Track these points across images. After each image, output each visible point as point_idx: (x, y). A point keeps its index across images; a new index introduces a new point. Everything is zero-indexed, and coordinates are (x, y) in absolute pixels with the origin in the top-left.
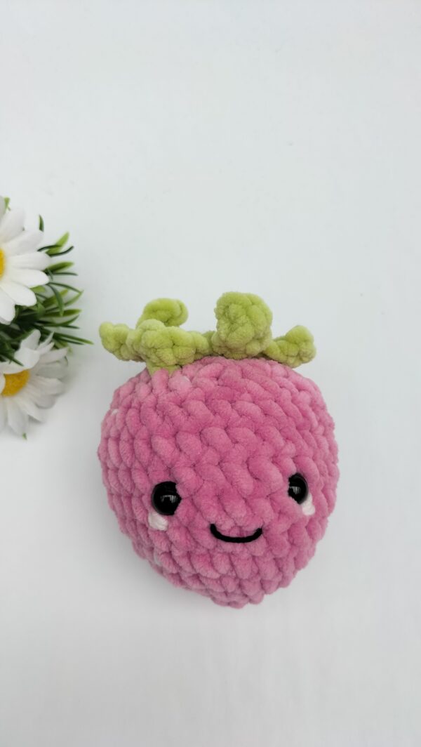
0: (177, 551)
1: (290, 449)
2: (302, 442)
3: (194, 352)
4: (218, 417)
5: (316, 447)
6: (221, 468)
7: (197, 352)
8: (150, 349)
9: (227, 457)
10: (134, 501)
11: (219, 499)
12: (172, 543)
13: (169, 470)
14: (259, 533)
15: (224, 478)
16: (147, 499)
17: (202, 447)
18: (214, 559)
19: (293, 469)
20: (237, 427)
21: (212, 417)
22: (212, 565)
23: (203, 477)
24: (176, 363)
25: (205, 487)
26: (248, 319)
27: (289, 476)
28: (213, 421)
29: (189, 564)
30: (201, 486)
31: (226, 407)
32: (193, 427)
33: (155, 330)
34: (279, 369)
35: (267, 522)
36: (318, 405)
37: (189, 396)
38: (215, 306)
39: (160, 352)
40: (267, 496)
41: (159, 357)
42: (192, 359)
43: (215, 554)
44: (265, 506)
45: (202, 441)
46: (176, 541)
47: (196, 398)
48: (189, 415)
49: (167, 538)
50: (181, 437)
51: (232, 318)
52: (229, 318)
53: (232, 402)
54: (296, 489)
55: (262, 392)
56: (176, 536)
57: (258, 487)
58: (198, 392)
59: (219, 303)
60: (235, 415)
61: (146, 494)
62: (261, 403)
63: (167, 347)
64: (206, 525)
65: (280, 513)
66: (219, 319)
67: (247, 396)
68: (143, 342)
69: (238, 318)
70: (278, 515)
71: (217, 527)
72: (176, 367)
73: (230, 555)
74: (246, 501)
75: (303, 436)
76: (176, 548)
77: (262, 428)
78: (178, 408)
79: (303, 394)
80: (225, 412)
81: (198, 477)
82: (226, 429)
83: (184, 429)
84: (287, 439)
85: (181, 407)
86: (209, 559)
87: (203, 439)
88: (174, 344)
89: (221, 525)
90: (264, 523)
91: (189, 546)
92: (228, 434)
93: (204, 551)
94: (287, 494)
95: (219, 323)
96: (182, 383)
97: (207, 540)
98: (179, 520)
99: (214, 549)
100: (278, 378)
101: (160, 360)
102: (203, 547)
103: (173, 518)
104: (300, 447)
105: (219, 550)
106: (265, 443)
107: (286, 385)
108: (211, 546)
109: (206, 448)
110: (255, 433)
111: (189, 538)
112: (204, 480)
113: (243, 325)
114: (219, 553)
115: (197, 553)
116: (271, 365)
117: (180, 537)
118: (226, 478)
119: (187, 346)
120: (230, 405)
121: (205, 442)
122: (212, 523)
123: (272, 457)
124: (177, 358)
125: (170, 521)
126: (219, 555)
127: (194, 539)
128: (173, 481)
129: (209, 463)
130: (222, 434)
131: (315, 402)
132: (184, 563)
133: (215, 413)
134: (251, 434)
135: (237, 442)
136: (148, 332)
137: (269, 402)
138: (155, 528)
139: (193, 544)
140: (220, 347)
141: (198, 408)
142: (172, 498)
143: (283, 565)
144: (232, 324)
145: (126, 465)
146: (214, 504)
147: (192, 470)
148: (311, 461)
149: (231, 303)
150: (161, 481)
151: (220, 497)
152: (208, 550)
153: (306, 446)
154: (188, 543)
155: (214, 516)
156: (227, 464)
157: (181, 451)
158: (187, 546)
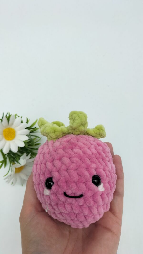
0: (53, 203)
1: (94, 166)
2: (98, 163)
3: (62, 133)
4: (67, 154)
5: (105, 166)
6: (67, 172)
7: (63, 133)
8: (47, 133)
9: (69, 168)
10: (40, 186)
11: (67, 183)
12: (51, 200)
13: (51, 173)
14: (81, 196)
15: (68, 175)
16: (44, 184)
17: (61, 165)
18: (65, 205)
19: (95, 173)
20: (73, 157)
21: (65, 154)
22: (65, 207)
23: (61, 175)
24: (56, 137)
25: (62, 178)
26: (79, 118)
27: (93, 175)
28: (65, 155)
29: (57, 208)
30: (61, 178)
31: (70, 151)
32: (58, 158)
33: (48, 127)
34: (91, 138)
35: (84, 192)
36: (106, 151)
37: (59, 148)
38: (69, 116)
39: (50, 134)
40: (84, 183)
41: (50, 136)
42: (62, 136)
43: (66, 203)
44: (83, 186)
45: (61, 162)
46: (52, 199)
47: (60, 148)
48: (58, 154)
49: (50, 198)
50: (55, 161)
51: (74, 118)
52: (73, 119)
53: (72, 149)
54: (96, 181)
55: (83, 146)
56: (52, 197)
57: (80, 178)
58: (61, 146)
59: (70, 115)
60: (73, 153)
61: (44, 182)
62: (83, 149)
63: (52, 133)
64: (63, 192)
65: (89, 189)
66: (70, 120)
67: (77, 147)
68: (45, 131)
69: (75, 118)
70: (88, 190)
71: (66, 193)
72: (56, 139)
73: (71, 204)
74: (76, 184)
75: (99, 162)
76: (53, 202)
77: (82, 158)
78: (55, 152)
79: (100, 147)
80: (69, 152)
81: (60, 175)
82: (70, 158)
83: (56, 158)
84: (92, 162)
85: (56, 152)
86: (64, 206)
87: (62, 162)
88: (55, 131)
89: (67, 192)
90: (83, 193)
91: (57, 201)
92: (70, 160)
93: (62, 203)
94: (91, 182)
95: (70, 121)
96: (57, 144)
97: (63, 198)
98: (53, 191)
99: (65, 202)
100: (90, 141)
101: (51, 137)
102: (61, 201)
103: (51, 190)
104: (98, 165)
105: (67, 202)
106: (83, 163)
107: (93, 144)
108: (64, 201)
109: (62, 164)
110: (80, 160)
111: (57, 197)
112: (62, 176)
113: (77, 119)
114: (67, 203)
115: (60, 203)
116: (89, 137)
117: (54, 197)
118: (69, 175)
119: (59, 131)
120: (71, 150)
121: (62, 163)
122: (65, 191)
123: (86, 168)
124: (56, 136)
125: (50, 191)
126: (67, 204)
127: (58, 198)
128: (52, 177)
129: (63, 170)
130: (68, 159)
131: (105, 150)
132: (55, 207)
133: (66, 153)
134: (78, 160)
135: (73, 163)
136: (46, 128)
137: (86, 149)
138: (46, 194)
139: (58, 200)
140: (71, 130)
141: (61, 152)
142: (52, 183)
143: (92, 210)
144: (74, 120)
145: (38, 173)
146: (65, 185)
147: (57, 172)
148: (102, 170)
149: (73, 114)
150: (48, 177)
151: (66, 182)
152: (64, 202)
153: (100, 165)
154: (57, 199)
155: (65, 189)
156: (69, 170)
157: (55, 166)
158: (56, 201)
